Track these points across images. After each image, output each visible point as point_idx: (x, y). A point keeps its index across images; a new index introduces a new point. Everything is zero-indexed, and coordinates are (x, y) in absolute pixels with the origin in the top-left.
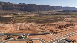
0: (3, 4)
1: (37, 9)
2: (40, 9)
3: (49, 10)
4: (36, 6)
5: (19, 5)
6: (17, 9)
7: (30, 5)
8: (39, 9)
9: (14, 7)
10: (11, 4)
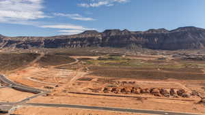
1: (201, 41)
5: (147, 33)
6: (137, 44)
9: (133, 39)
10: (129, 32)
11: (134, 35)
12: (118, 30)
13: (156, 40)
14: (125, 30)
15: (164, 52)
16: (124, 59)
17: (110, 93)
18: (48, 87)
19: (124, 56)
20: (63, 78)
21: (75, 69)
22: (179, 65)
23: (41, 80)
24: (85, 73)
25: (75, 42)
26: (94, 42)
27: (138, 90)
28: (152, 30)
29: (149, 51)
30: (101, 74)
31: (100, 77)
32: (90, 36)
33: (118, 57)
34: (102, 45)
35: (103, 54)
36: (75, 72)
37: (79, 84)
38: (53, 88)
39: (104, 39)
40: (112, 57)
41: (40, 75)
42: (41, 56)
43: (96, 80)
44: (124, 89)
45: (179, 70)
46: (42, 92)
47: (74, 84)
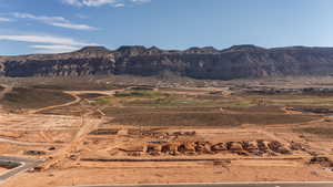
0: (134, 54)
1: (263, 67)
2: (280, 68)
5: (188, 53)
6: (174, 70)
7: (232, 51)
8: (273, 68)
9: (167, 62)
10: (160, 51)
11: (168, 56)
12: (143, 48)
13: (201, 65)
14: (154, 47)
15: (215, 83)
16: (157, 94)
17: (162, 156)
18: (32, 152)
19: (156, 90)
20: (59, 132)
21: (78, 114)
22: (247, 102)
23: (14, 138)
24: (100, 121)
25: (66, 67)
26: (102, 67)
27: (208, 147)
28: (195, 49)
29: (192, 81)
30: (129, 121)
31: (131, 127)
32: (93, 56)
33: (148, 92)
34: (116, 72)
35: (121, 87)
36: (80, 120)
37: (96, 142)
38: (44, 153)
39: (119, 61)
40: (137, 91)
41: (9, 127)
42: (5, 91)
43: (125, 132)
44: (183, 146)
45: (250, 110)
46: (23, 164)
47: (85, 143)
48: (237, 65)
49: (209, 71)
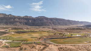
1: (49, 23)
2: (53, 23)
3: (66, 25)
4: (47, 19)
5: (25, 17)
6: (20, 23)
7: (39, 18)
9: (17, 20)
10: (13, 16)
14: (10, 14)
48: (42, 22)
49: (33, 23)
